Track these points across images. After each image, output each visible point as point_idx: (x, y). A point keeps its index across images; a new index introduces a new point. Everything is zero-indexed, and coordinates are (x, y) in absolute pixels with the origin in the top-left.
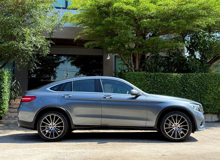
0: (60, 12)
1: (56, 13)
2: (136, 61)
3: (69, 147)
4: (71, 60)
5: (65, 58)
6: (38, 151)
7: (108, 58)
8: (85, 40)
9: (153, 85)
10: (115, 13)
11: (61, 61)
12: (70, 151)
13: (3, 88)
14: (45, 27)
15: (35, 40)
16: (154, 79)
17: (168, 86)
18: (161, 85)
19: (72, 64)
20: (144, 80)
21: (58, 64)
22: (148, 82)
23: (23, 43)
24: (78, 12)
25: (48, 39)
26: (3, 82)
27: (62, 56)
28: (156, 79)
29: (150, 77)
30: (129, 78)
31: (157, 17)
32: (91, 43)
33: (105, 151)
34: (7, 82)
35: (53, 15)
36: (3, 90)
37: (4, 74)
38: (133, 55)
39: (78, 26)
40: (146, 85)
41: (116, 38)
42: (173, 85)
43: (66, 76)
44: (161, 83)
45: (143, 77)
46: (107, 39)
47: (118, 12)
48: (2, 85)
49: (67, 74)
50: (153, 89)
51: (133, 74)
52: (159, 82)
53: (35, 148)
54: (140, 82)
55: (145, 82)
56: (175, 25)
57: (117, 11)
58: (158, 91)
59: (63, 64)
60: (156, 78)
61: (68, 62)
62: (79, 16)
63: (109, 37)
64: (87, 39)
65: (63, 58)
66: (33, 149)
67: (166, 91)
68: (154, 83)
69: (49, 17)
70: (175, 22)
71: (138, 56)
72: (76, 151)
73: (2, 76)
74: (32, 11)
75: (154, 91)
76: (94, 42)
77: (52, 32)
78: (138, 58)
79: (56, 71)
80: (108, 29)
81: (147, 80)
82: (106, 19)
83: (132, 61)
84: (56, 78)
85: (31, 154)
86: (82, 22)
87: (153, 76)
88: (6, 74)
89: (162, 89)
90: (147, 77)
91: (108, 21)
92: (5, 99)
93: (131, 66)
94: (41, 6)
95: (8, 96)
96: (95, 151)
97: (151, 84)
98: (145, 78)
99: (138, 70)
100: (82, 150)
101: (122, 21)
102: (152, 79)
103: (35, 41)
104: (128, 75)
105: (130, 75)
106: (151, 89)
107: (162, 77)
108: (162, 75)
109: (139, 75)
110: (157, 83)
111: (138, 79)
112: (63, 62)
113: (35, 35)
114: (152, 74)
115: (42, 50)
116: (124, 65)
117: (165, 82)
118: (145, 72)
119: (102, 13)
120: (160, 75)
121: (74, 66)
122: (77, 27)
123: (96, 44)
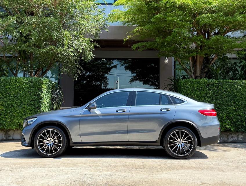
0: (105, 10)
1: (101, 11)
2: (197, 66)
3: (99, 168)
4: (125, 63)
5: (118, 62)
6: (63, 171)
7: (167, 61)
8: (136, 41)
9: (216, 96)
10: (166, 9)
11: (112, 65)
12: (98, 173)
13: (41, 99)
14: (87, 29)
15: (76, 43)
16: (217, 88)
17: (236, 96)
18: (227, 96)
19: (127, 68)
20: (205, 89)
21: (110, 69)
22: (210, 92)
23: (63, 47)
24: (126, 9)
25: (93, 42)
26: (42, 92)
27: (114, 60)
28: (221, 88)
29: (213, 85)
30: (186, 87)
31: (220, 11)
32: (140, 44)
33: (137, 175)
34: (47, 92)
35: (98, 13)
36: (42, 101)
37: (43, 83)
38: (193, 57)
39: (126, 25)
40: (206, 95)
41: (168, 39)
42: (243, 95)
43: (116, 83)
44: (227, 93)
45: (203, 85)
46: (158, 40)
47: (170, 7)
48: (40, 95)
49: (117, 81)
50: (216, 100)
51: (190, 81)
52: (225, 91)
53: (62, 168)
54: (199, 91)
55: (207, 91)
56: (243, 19)
57: (168, 6)
58: (223, 102)
59: (115, 69)
60: (220, 86)
61: (121, 66)
62: (126, 14)
63: (161, 37)
64: (139, 39)
65: (115, 62)
66: (60, 168)
67: (234, 103)
68: (218, 93)
69: (93, 16)
70: (243, 15)
71: (200, 59)
72: (105, 173)
73: (41, 85)
74: (71, 11)
75: (218, 103)
76: (145, 44)
77: (97, 34)
78: (199, 61)
79: (108, 78)
80: (160, 28)
81: (208, 89)
82: (156, 16)
83: (191, 65)
84: (108, 85)
85: (54, 174)
86: (132, 20)
87: (216, 84)
88: (44, 83)
89: (229, 101)
90: (208, 85)
91: (157, 18)
92: (44, 111)
93: (191, 72)
94: (82, 4)
95: (47, 107)
96: (125, 174)
97: (214, 93)
98: (207, 86)
99: (199, 77)
100: (111, 173)
101: (175, 18)
102: (214, 88)
103: (76, 45)
104: (184, 82)
105: (187, 83)
106: (214, 100)
107: (228, 85)
108: (229, 82)
109: (198, 83)
110: (222, 93)
111: (198, 89)
112: (115, 66)
113: (77, 37)
114: (215, 81)
115: (85, 55)
116: (182, 71)
117: (232, 91)
118: (206, 79)
119: (151, 8)
120: (226, 82)
121: (129, 70)
122: (124, 25)
123: (146, 46)
